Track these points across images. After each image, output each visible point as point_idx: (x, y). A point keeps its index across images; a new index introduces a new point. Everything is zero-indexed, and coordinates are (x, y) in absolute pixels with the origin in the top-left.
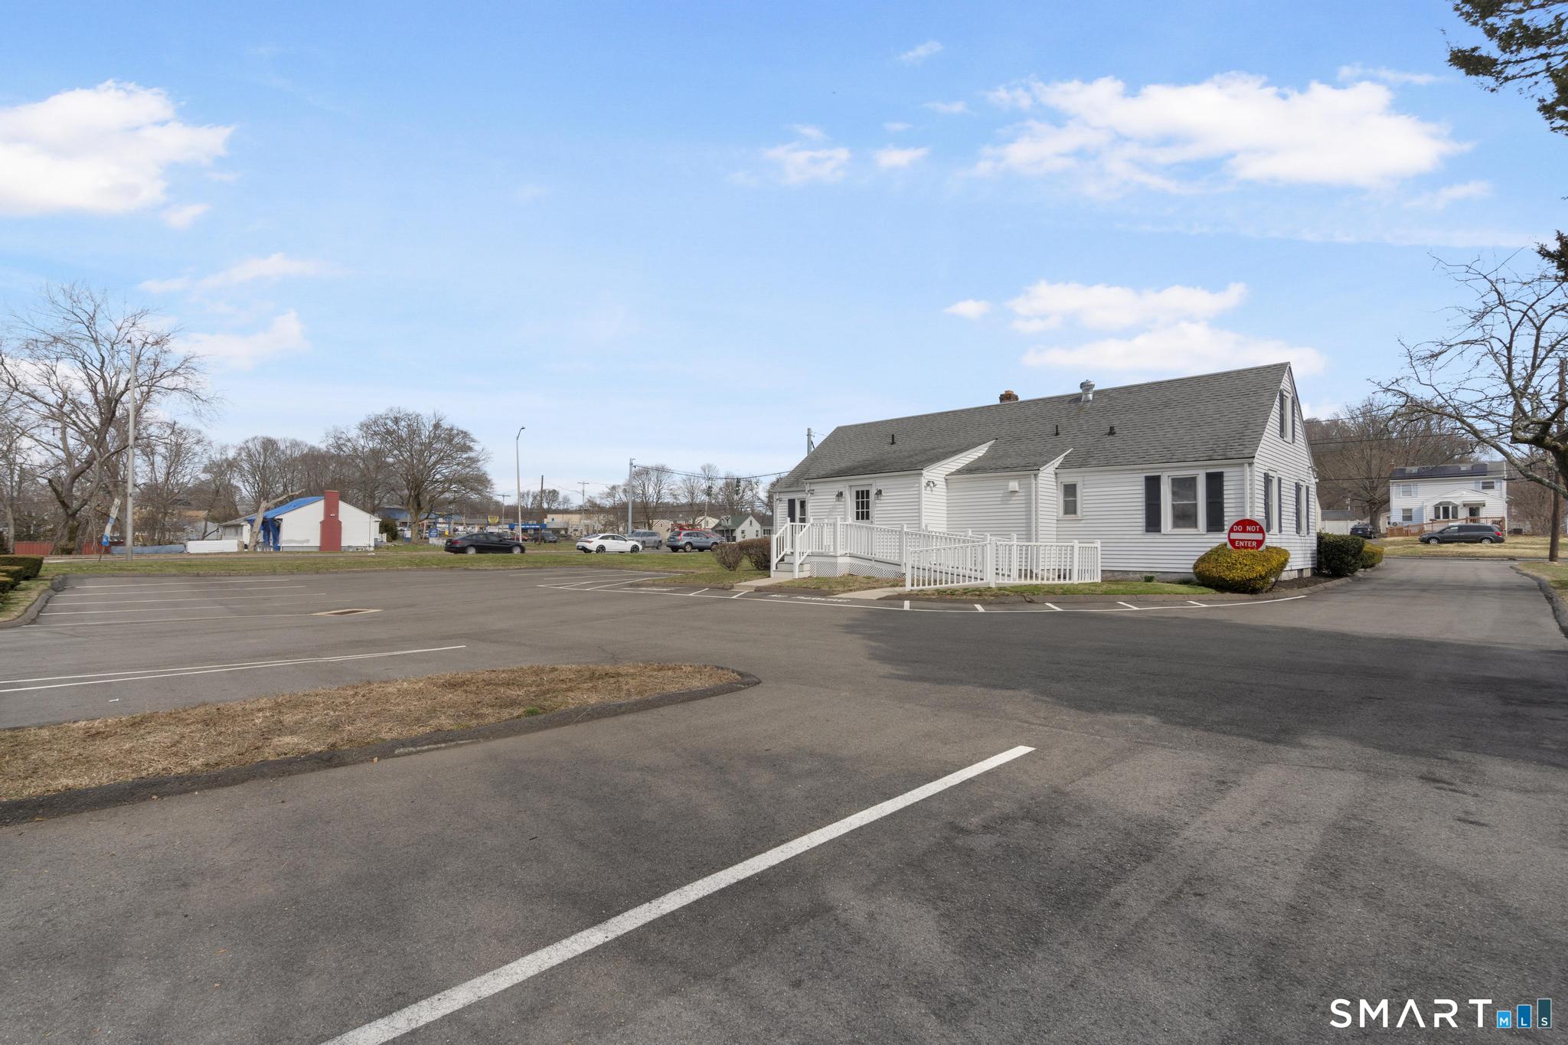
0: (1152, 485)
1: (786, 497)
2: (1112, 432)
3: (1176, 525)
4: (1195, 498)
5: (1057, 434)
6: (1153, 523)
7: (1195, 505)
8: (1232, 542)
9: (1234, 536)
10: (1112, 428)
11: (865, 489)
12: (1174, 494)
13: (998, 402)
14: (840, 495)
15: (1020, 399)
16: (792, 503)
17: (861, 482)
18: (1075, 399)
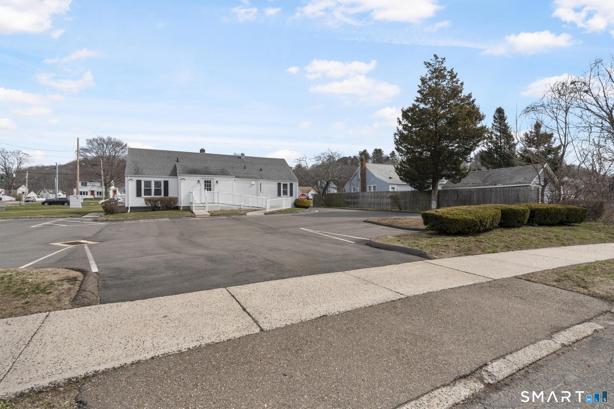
0: (279, 184)
1: (135, 179)
2: (261, 170)
3: (283, 195)
4: (287, 188)
5: (245, 168)
6: (279, 195)
7: (287, 190)
8: (300, 198)
9: (301, 197)
10: (261, 169)
11: (209, 180)
12: (283, 187)
13: (199, 152)
14: (199, 181)
15: (206, 152)
16: (139, 183)
17: (208, 178)
18: (240, 157)
